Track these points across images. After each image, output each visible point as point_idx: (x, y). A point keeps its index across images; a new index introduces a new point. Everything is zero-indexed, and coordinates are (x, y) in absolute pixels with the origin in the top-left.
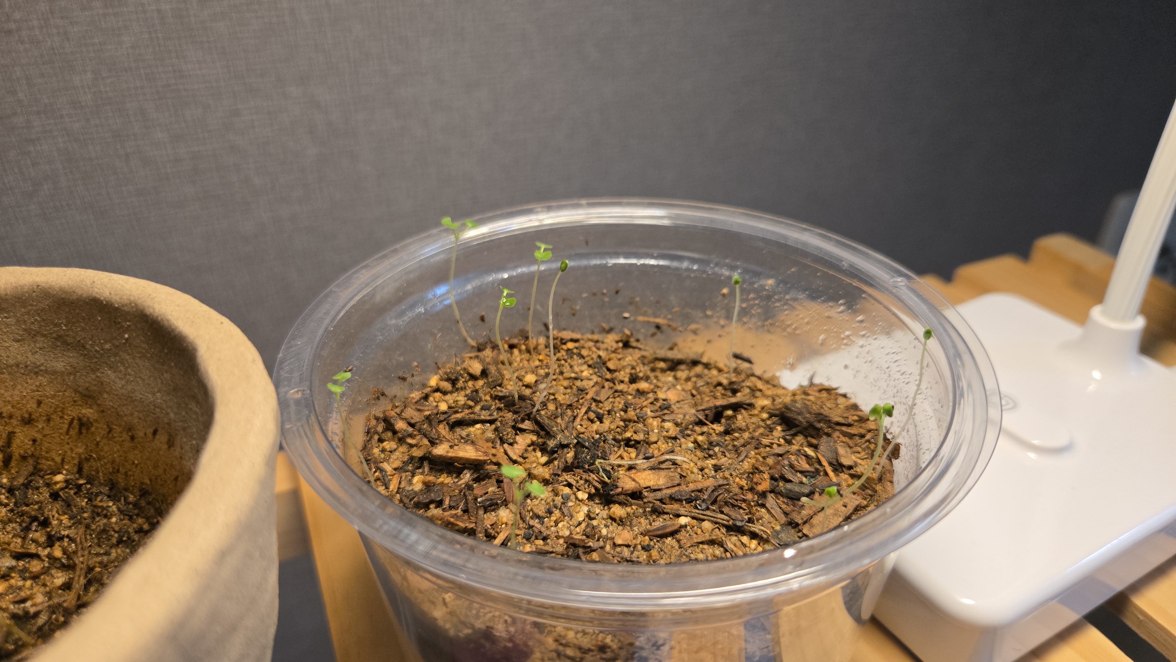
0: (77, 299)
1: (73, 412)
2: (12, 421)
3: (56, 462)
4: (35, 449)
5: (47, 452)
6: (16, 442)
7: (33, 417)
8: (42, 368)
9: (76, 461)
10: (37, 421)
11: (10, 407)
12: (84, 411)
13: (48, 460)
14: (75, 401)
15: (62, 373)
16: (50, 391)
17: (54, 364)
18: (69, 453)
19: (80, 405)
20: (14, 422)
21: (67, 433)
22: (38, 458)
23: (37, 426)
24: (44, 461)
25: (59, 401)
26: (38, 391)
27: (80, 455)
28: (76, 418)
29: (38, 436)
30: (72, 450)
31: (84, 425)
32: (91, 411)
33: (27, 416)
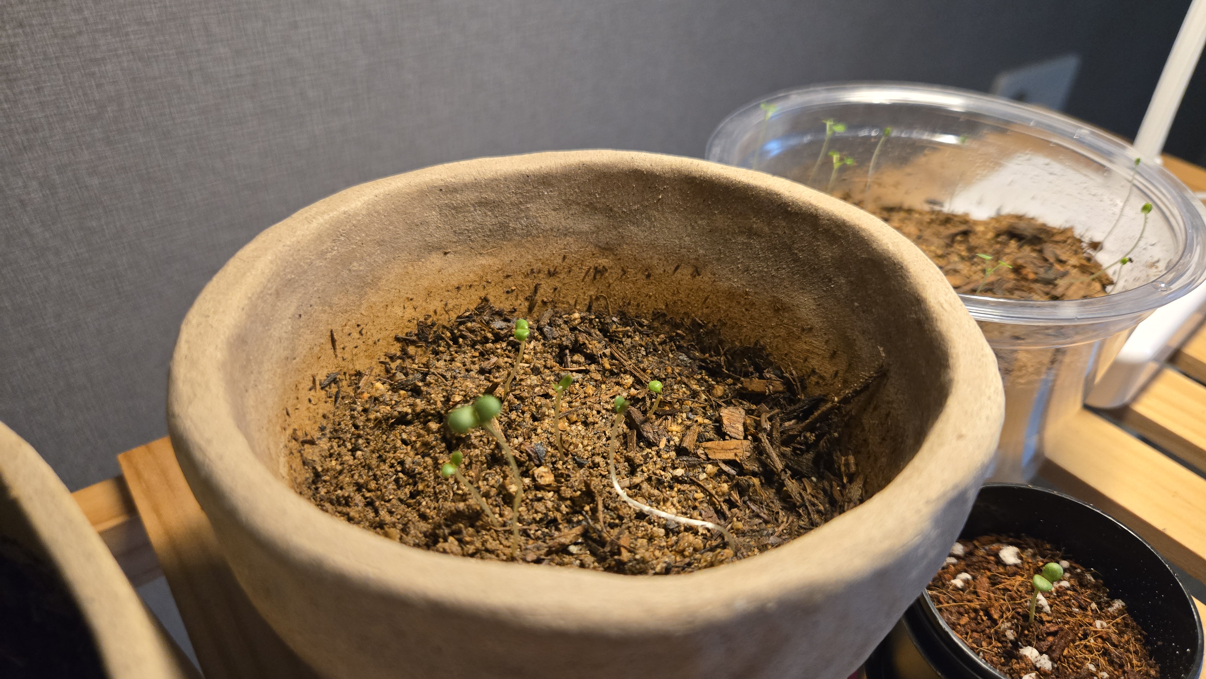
0: (618, 172)
1: (590, 263)
2: (540, 275)
3: (570, 305)
4: (555, 296)
5: (564, 298)
6: (541, 291)
7: (557, 270)
8: (571, 230)
9: (587, 302)
10: (560, 273)
11: (540, 264)
12: (600, 261)
13: (563, 304)
14: (593, 254)
15: (586, 233)
16: (574, 248)
17: (581, 226)
18: (582, 296)
19: (597, 257)
20: (541, 275)
21: (583, 281)
22: (556, 303)
23: (559, 277)
24: (560, 305)
25: (580, 255)
26: (565, 249)
27: (591, 296)
28: (593, 267)
29: (559, 285)
30: (584, 293)
31: (599, 272)
32: (607, 260)
33: (552, 270)
